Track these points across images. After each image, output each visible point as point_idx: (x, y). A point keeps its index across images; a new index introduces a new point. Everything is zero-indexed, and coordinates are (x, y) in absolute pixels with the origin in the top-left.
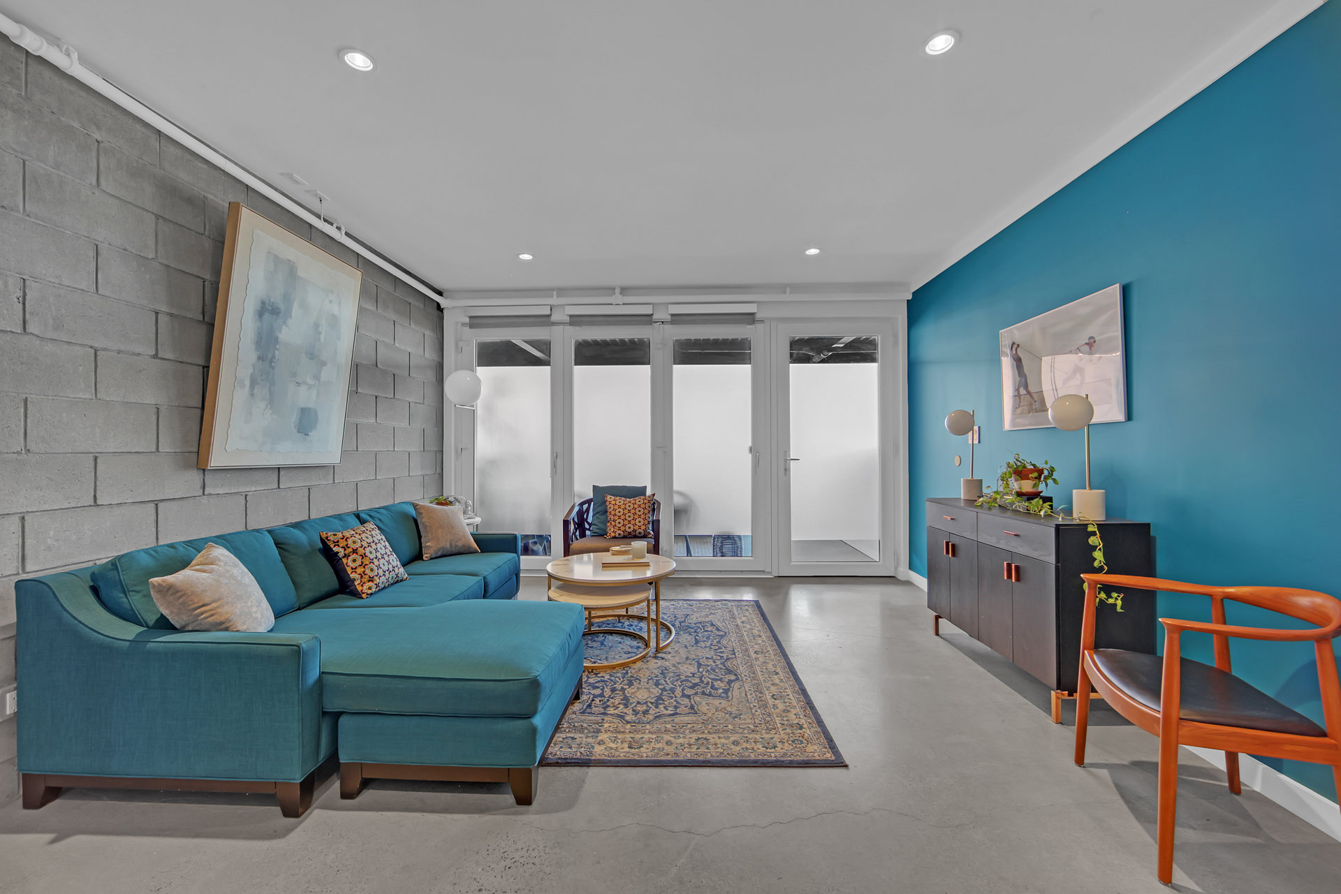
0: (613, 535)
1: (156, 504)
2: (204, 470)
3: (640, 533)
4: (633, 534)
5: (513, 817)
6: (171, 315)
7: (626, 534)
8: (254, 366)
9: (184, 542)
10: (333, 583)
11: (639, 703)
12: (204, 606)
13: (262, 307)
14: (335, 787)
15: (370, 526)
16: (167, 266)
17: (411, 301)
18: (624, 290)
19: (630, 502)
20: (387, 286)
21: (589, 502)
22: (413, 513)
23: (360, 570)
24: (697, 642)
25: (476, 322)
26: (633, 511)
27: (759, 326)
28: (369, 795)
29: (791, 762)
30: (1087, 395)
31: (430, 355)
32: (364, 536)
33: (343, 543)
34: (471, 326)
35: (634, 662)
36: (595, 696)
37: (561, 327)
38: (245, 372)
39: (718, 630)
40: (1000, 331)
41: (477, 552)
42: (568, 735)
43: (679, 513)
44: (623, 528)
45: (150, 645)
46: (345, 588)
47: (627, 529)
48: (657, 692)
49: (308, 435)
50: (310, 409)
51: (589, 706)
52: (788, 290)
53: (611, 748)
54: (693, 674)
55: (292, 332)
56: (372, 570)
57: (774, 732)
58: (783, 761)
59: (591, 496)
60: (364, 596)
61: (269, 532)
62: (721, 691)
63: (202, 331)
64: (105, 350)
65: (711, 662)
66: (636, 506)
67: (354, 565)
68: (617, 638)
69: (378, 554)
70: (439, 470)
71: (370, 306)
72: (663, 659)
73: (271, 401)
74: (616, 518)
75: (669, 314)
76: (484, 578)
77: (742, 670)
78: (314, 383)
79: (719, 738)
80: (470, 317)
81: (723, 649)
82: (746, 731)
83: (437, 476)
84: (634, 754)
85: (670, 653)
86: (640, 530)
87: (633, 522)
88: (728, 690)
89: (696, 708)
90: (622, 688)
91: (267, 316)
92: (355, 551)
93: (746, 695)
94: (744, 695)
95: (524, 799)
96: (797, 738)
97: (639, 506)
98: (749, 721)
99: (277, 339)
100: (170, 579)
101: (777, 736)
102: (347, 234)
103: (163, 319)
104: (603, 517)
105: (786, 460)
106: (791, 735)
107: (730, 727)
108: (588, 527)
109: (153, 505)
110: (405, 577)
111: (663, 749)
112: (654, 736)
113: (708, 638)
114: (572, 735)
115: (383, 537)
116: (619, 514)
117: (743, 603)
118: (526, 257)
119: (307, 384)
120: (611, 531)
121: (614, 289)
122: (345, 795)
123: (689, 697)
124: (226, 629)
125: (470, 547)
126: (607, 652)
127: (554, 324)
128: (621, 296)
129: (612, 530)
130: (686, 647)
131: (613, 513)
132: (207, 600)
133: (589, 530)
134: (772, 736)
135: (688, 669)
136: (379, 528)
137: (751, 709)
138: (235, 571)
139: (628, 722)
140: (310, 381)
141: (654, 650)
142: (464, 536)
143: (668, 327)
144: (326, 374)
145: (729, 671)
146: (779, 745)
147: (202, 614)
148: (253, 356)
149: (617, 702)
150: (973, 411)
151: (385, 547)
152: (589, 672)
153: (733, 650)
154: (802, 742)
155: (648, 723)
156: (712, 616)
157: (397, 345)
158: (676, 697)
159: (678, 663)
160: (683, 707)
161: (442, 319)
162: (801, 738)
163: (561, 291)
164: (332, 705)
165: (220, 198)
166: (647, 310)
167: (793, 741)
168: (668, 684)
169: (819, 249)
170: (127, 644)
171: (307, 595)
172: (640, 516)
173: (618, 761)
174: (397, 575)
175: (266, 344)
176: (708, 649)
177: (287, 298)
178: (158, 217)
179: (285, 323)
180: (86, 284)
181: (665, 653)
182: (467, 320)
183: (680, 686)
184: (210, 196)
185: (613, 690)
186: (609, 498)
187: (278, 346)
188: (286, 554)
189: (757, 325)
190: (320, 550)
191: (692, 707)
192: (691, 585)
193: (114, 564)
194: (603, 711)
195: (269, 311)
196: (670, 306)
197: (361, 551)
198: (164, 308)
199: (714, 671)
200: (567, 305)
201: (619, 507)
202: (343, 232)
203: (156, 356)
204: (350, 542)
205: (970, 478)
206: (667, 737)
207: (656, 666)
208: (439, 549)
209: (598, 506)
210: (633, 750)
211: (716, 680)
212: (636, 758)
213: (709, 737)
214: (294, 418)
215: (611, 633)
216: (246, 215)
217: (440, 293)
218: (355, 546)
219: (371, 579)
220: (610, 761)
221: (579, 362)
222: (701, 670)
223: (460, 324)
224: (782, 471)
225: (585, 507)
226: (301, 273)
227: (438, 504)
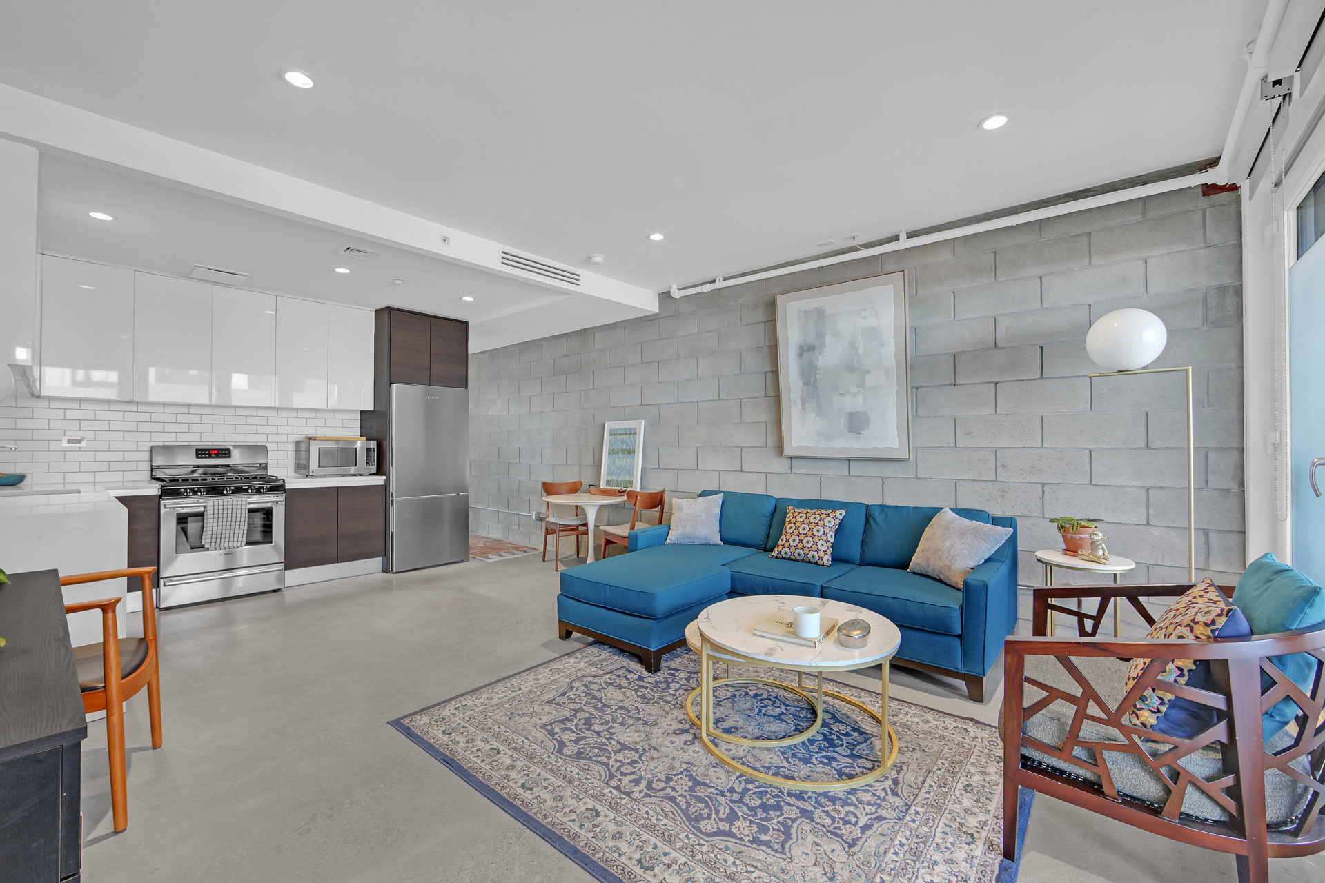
2: (787, 458)
6: (772, 372)
8: (801, 390)
13: (801, 350)
16: (770, 346)
20: (1020, 240)
38: (796, 395)
49: (860, 433)
50: (858, 412)
55: (829, 358)
57: (467, 718)
64: (744, 398)
73: (820, 411)
78: (858, 391)
91: (806, 354)
96: (442, 723)
99: (816, 368)
101: (461, 716)
103: (768, 374)
106: (449, 723)
109: (764, 474)
119: (849, 392)
134: (465, 715)
140: (853, 389)
144: (872, 379)
146: (454, 712)
148: (800, 384)
154: (436, 721)
162: (439, 724)
167: (444, 719)
175: (809, 376)
177: (820, 336)
179: (820, 353)
187: (818, 372)
195: (807, 350)
198: (769, 369)
203: (766, 397)
214: (843, 422)
216: (779, 299)
219: (787, 547)
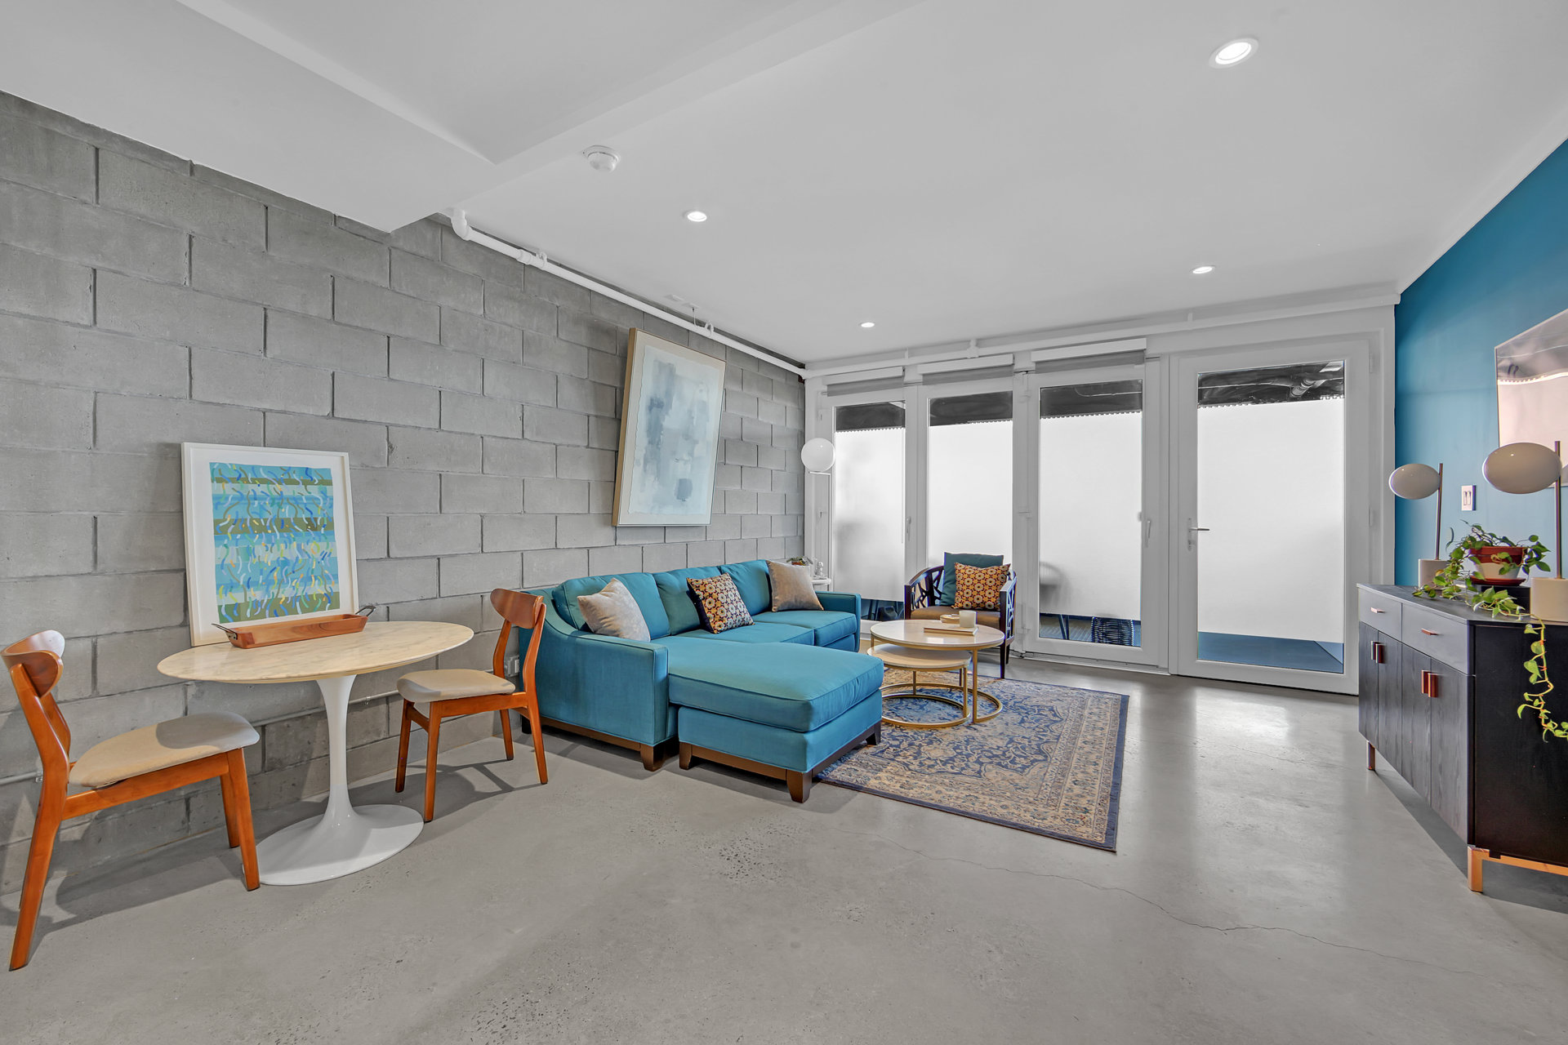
0: (960, 605)
1: (588, 549)
2: (616, 527)
3: (989, 606)
4: (982, 605)
5: (786, 807)
6: (596, 416)
7: (975, 605)
8: (646, 448)
9: (600, 577)
10: (696, 620)
11: (929, 758)
12: (605, 618)
13: (651, 403)
14: (676, 762)
15: (725, 576)
16: (594, 382)
17: (773, 377)
18: (980, 342)
19: (981, 572)
20: (751, 368)
21: (940, 569)
22: (767, 569)
23: (714, 611)
24: (1023, 721)
25: (833, 390)
26: (983, 582)
27: (1151, 365)
28: (697, 770)
29: (1052, 834)
30: (1558, 444)
31: (792, 424)
32: (718, 584)
33: (702, 588)
34: (830, 394)
35: (944, 727)
36: (891, 746)
37: (915, 387)
38: (640, 454)
39: (1055, 715)
40: (1496, 348)
41: (821, 610)
42: (853, 767)
43: (1047, 590)
44: (971, 599)
45: (578, 639)
46: (703, 625)
47: (976, 601)
48: (952, 753)
49: (685, 501)
50: (685, 479)
51: (882, 752)
52: (1190, 316)
53: (885, 784)
54: (999, 747)
55: (672, 421)
56: (722, 612)
57: (1053, 808)
58: (1044, 831)
59: (942, 564)
60: (715, 631)
61: (653, 575)
62: (1020, 766)
63: (614, 424)
64: (560, 445)
65: (1026, 742)
66: (987, 576)
67: (710, 607)
68: (938, 705)
69: (728, 600)
70: (800, 533)
71: (736, 388)
72: (975, 729)
73: (659, 475)
74: (965, 587)
75: (1033, 362)
76: (815, 630)
77: (1057, 753)
78: (689, 459)
79: (991, 799)
80: (828, 386)
81: (1048, 733)
82: (1022, 801)
83: (798, 538)
84: (903, 793)
85: (986, 726)
86: (989, 603)
87: (982, 593)
88: (1028, 767)
89: (982, 774)
90: (920, 745)
91: (654, 410)
92: (711, 595)
93: (1045, 774)
94: (1042, 774)
95: (798, 798)
96: (1075, 818)
97: (991, 576)
98: (1032, 794)
99: (661, 426)
100: (588, 597)
101: (1053, 812)
102: (716, 330)
103: (592, 419)
104: (952, 586)
105: (1190, 530)
106: (1071, 815)
107: (1008, 794)
108: (938, 596)
109: (586, 550)
110: (750, 623)
111: (930, 795)
112: (927, 785)
113: (1037, 721)
114: (855, 768)
115: (735, 587)
116: (968, 584)
117: (1106, 696)
118: (868, 325)
119: (683, 460)
120: (958, 599)
121: (969, 341)
122: (682, 767)
123: (981, 764)
124: (617, 636)
125: (813, 604)
126: (923, 715)
127: (907, 384)
128: (976, 348)
129: (960, 600)
130: (1007, 724)
131: (962, 582)
132: (607, 615)
133: (939, 599)
134: (1048, 811)
135: (994, 742)
136: (733, 578)
137: (1041, 786)
138: (625, 598)
139: (910, 770)
140: (686, 457)
141: (970, 721)
142: (809, 594)
143: (1032, 376)
144: (699, 450)
145: (1040, 752)
146: (1050, 819)
147: (604, 623)
148: (645, 441)
149: (909, 754)
150: (1441, 465)
151: (735, 595)
152: (896, 727)
153: (1059, 736)
154: (1077, 823)
155: (928, 774)
156: (1058, 702)
157: (760, 419)
158: (968, 761)
159: (989, 736)
160: (970, 770)
161: (803, 390)
162: (1079, 820)
163: (913, 351)
164: (676, 698)
165: (624, 325)
166: (1008, 360)
167: (1068, 820)
168: (967, 750)
169: (1212, 266)
170: (567, 637)
171: (677, 626)
172: (990, 588)
173: (885, 794)
174: (743, 619)
175: (654, 431)
176: (1030, 730)
177: (669, 394)
178: (589, 348)
179: (667, 413)
180: (551, 403)
181: (981, 725)
182: (826, 389)
183: (978, 754)
184: (619, 325)
185: (910, 745)
186: (960, 567)
187: (662, 432)
188: (664, 592)
189: (1147, 363)
190: (687, 592)
191: (979, 772)
192: (1055, 670)
193: (562, 587)
194: (892, 757)
195: (657, 406)
196: (1033, 353)
197: (715, 595)
198: (592, 412)
199: (1024, 748)
200: (921, 364)
201: (969, 576)
202: (712, 329)
203: (588, 447)
204: (707, 587)
205: (1433, 558)
206: (939, 788)
207: (965, 734)
208: (785, 603)
209: (949, 574)
210: (903, 790)
211: (1020, 756)
212: (903, 795)
213: (981, 797)
214: (674, 487)
215: (935, 700)
216: (640, 336)
217: (802, 366)
218: (711, 591)
219: (721, 619)
220: (878, 791)
221: (935, 422)
222: (1009, 745)
223: (820, 393)
224: (1184, 543)
225: (935, 575)
226: (678, 372)
227: (793, 564)
